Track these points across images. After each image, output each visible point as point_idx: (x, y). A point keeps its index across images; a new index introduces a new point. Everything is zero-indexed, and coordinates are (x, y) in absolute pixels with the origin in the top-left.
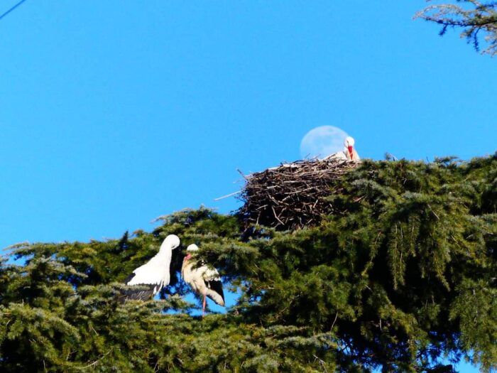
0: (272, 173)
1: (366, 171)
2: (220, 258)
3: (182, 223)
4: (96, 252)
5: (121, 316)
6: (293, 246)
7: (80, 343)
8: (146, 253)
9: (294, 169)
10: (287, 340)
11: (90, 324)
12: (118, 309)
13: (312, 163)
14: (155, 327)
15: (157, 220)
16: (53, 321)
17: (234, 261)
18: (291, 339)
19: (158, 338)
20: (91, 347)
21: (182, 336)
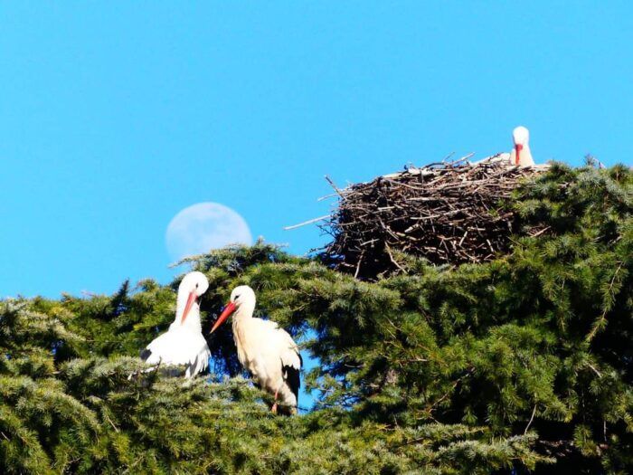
0: (388, 184)
1: (556, 184)
2: (333, 306)
3: (225, 268)
4: (73, 315)
5: (159, 399)
6: (458, 291)
7: (86, 445)
8: (161, 319)
9: (428, 178)
10: (454, 447)
11: (106, 410)
12: (155, 386)
13: (459, 169)
14: (216, 423)
15: (181, 263)
16: (51, 398)
17: (358, 310)
18: (462, 444)
19: (223, 440)
20: (105, 453)
21: (264, 439)
